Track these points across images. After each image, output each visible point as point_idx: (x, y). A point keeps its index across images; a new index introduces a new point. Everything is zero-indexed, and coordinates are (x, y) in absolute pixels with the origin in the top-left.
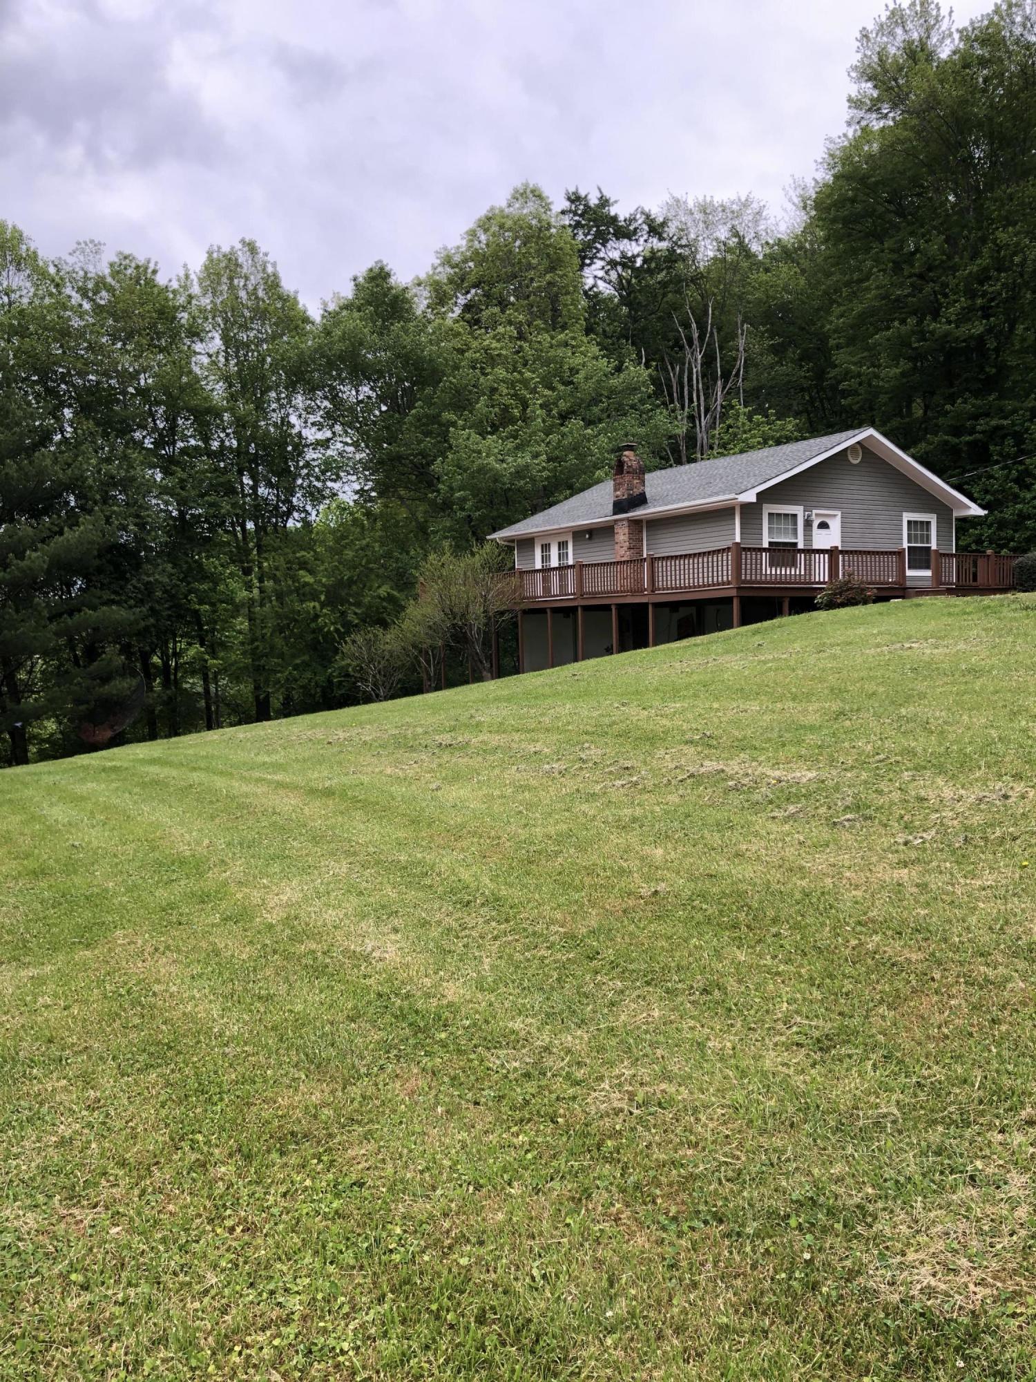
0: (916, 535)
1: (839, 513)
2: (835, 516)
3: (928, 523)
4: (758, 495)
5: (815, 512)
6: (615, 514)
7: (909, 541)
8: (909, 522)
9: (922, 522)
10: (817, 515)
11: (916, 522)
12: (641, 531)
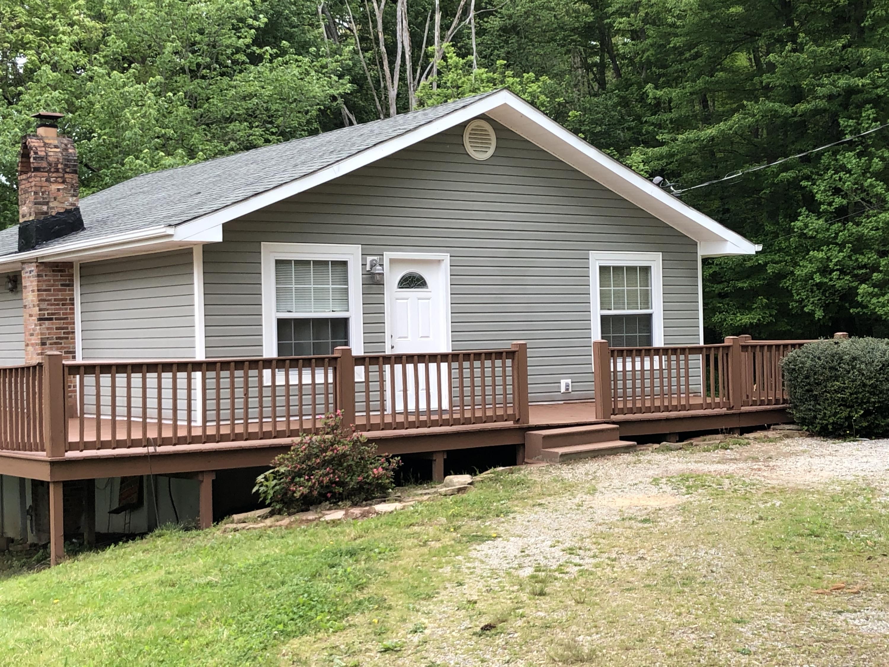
0: (618, 295)
1: (446, 257)
2: (439, 261)
3: (646, 270)
4: (227, 227)
5: (388, 255)
6: (21, 249)
7: (604, 305)
8: (603, 270)
9: (631, 269)
10: (392, 261)
11: (618, 269)
12: (70, 285)
